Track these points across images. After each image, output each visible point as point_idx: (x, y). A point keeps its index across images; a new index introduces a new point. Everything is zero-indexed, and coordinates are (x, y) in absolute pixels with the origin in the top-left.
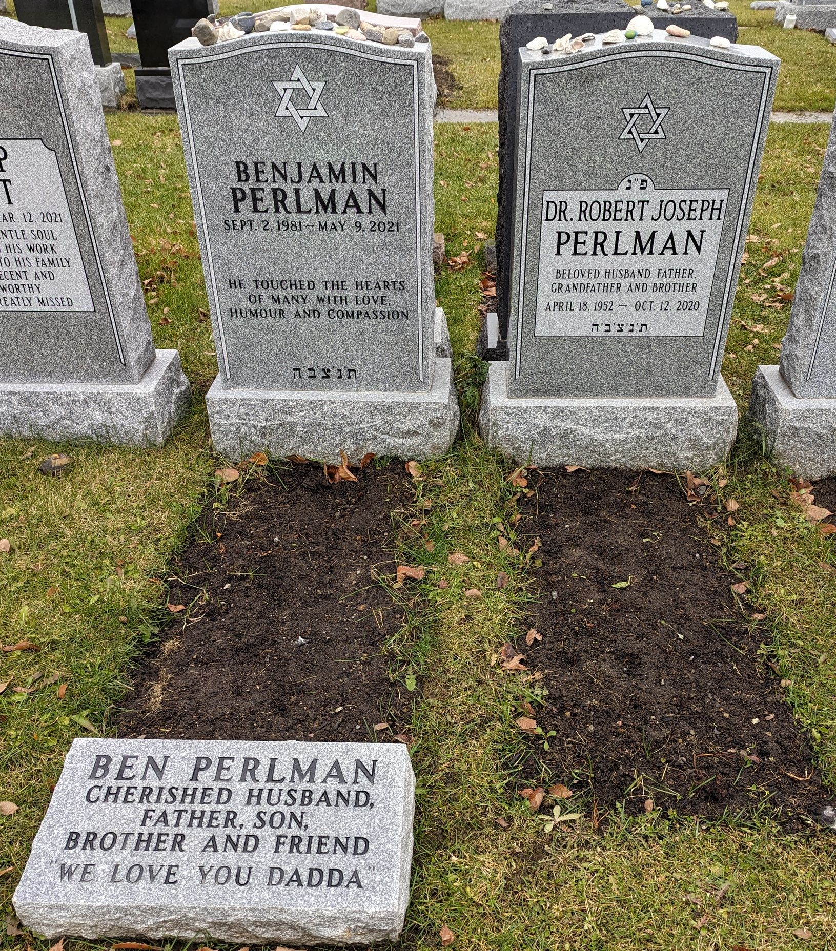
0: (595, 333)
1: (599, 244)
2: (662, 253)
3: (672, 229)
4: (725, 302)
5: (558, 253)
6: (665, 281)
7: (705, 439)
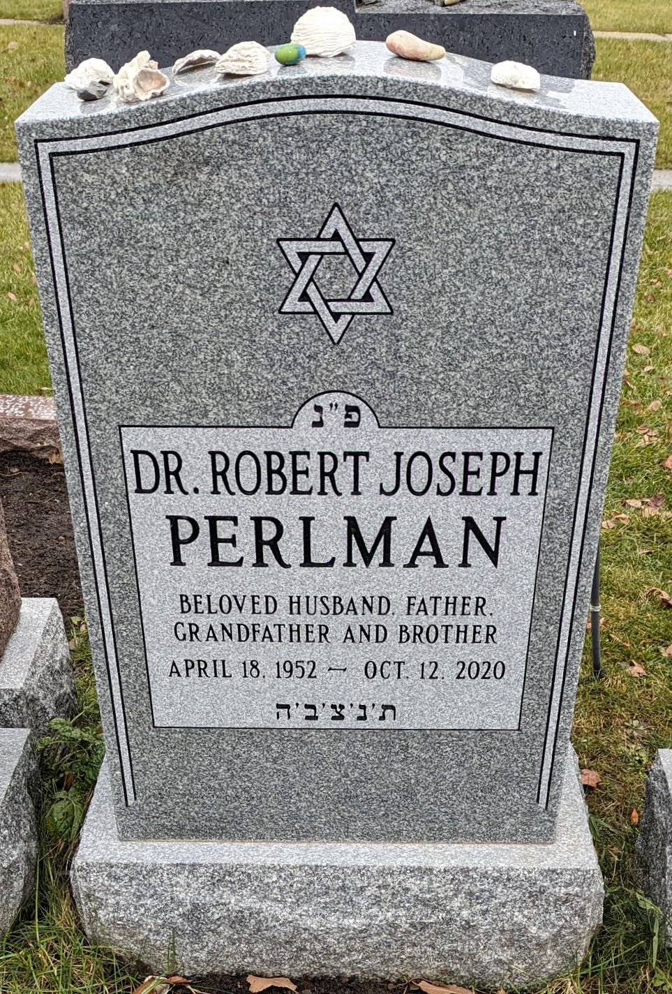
0: (284, 722)
1: (267, 543)
2: (412, 564)
3: (428, 513)
4: (561, 663)
5: (177, 561)
6: (424, 621)
7: (533, 930)
